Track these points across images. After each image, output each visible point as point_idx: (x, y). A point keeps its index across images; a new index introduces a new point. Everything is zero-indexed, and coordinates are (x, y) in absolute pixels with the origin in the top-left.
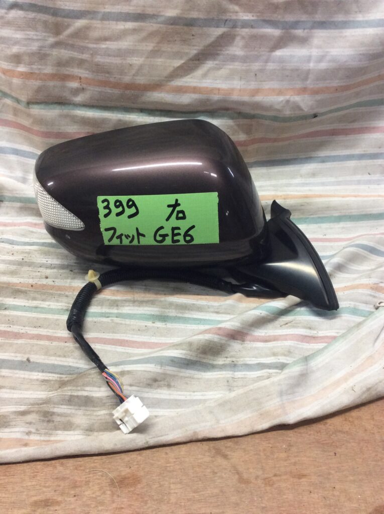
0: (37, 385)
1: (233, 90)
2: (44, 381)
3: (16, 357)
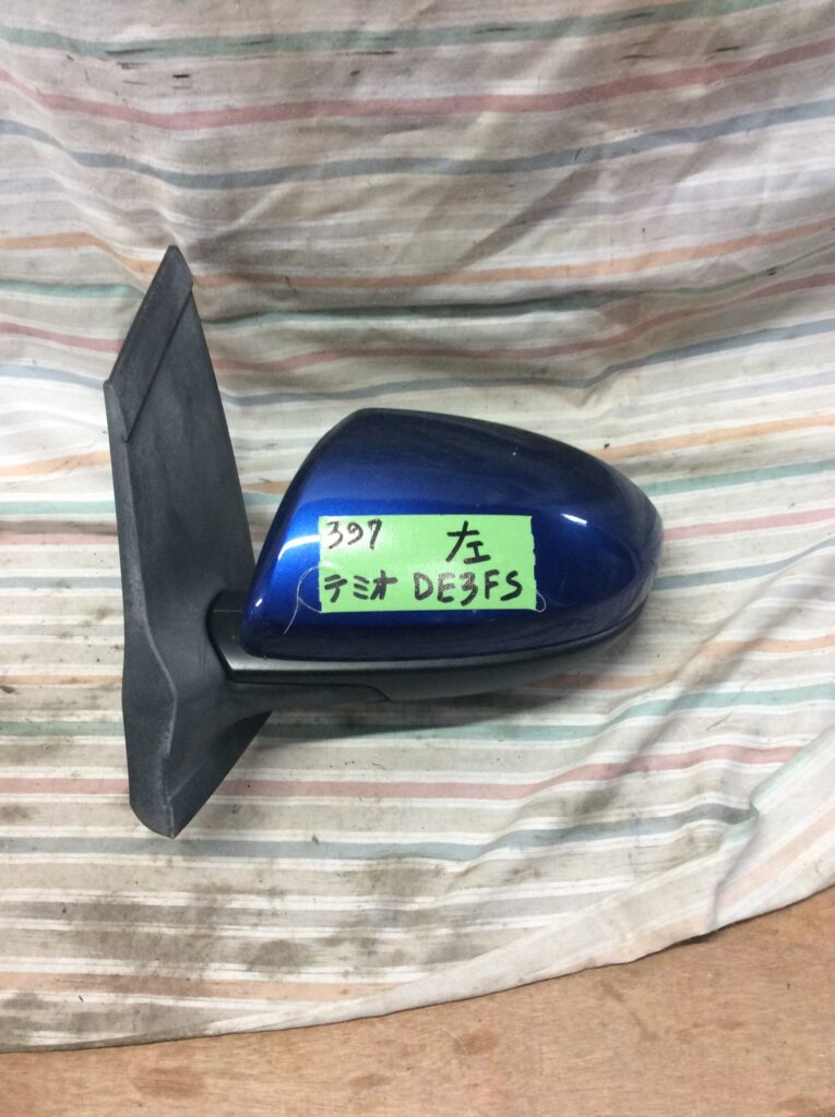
0: (336, 883)
1: (596, 265)
2: (345, 873)
3: (295, 835)
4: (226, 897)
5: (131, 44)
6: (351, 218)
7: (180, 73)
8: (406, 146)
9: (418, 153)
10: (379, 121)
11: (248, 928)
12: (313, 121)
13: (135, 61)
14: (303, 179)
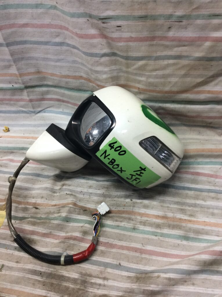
0: (125, 279)
2: (129, 277)
3: (114, 261)
4: (90, 278)
5: (106, 16)
6: (160, 73)
7: (118, 26)
8: (181, 51)
9: (185, 54)
10: (174, 43)
11: (96, 289)
12: (155, 42)
13: (106, 22)
14: (149, 60)
